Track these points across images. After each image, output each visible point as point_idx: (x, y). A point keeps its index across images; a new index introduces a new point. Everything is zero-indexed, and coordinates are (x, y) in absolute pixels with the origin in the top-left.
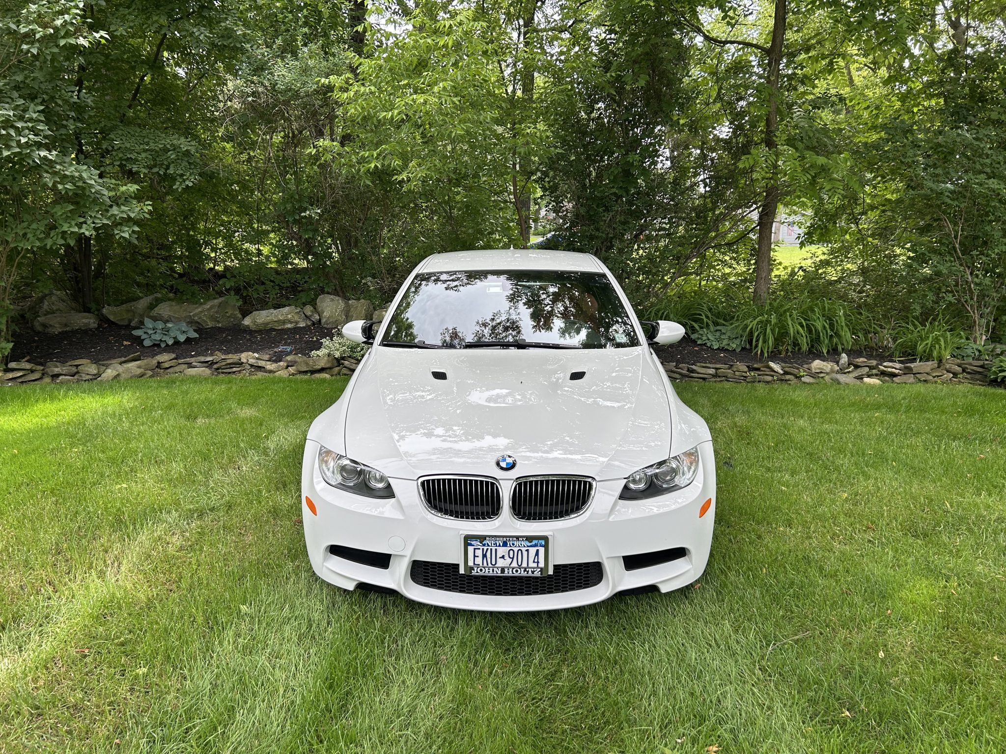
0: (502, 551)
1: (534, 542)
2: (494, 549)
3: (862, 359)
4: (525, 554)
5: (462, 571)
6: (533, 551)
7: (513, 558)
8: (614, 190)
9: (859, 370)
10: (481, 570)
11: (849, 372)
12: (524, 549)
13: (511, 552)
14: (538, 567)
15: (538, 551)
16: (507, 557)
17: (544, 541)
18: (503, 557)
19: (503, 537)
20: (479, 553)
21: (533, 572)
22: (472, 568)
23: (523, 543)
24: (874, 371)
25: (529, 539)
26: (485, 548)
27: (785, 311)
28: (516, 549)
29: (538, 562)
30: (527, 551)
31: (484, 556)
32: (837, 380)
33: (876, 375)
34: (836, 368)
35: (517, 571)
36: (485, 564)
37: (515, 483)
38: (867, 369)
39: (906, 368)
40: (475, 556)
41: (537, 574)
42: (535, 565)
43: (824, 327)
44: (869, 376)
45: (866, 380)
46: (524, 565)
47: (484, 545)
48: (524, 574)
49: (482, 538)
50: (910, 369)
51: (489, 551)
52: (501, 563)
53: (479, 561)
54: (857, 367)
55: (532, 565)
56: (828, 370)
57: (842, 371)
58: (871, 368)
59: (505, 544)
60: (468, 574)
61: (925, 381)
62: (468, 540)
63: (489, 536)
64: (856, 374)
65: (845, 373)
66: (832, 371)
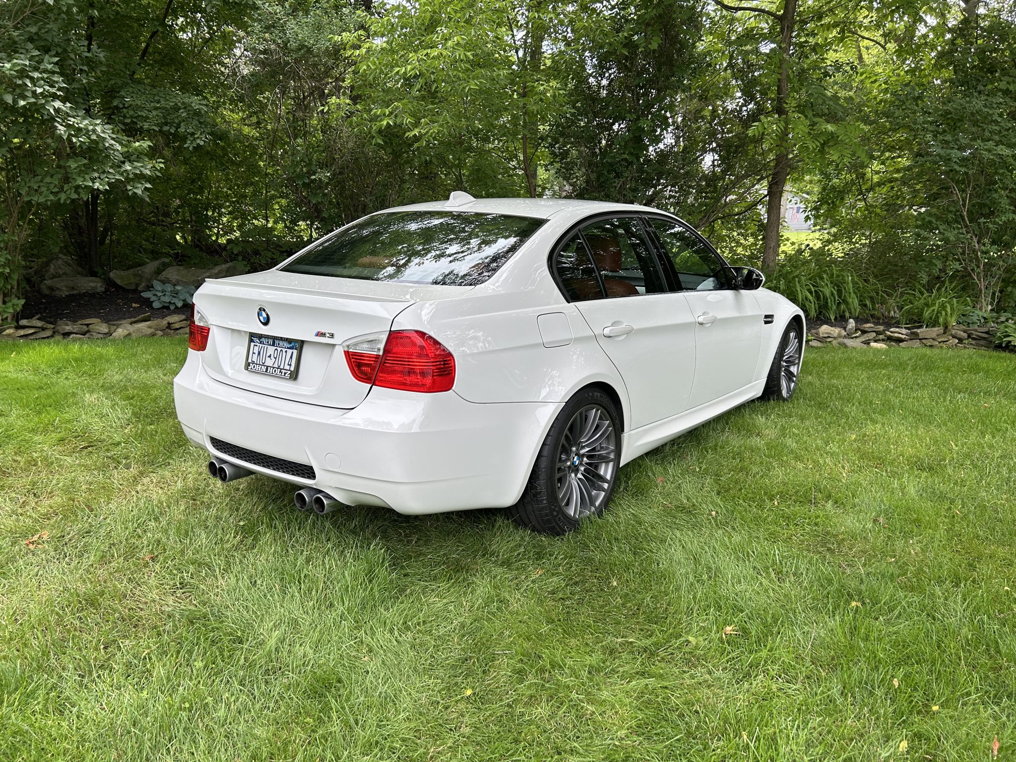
3: (868, 325)
8: (625, 156)
9: (866, 335)
11: (856, 337)
24: (881, 337)
27: (794, 277)
32: (844, 344)
33: (883, 340)
34: (844, 333)
38: (874, 334)
39: (912, 333)
43: (832, 294)
44: (876, 341)
45: (873, 344)
50: (916, 334)
54: (864, 332)
56: (835, 335)
57: (849, 336)
58: (878, 333)
61: (931, 346)
64: (863, 339)
65: (853, 338)
66: (840, 336)
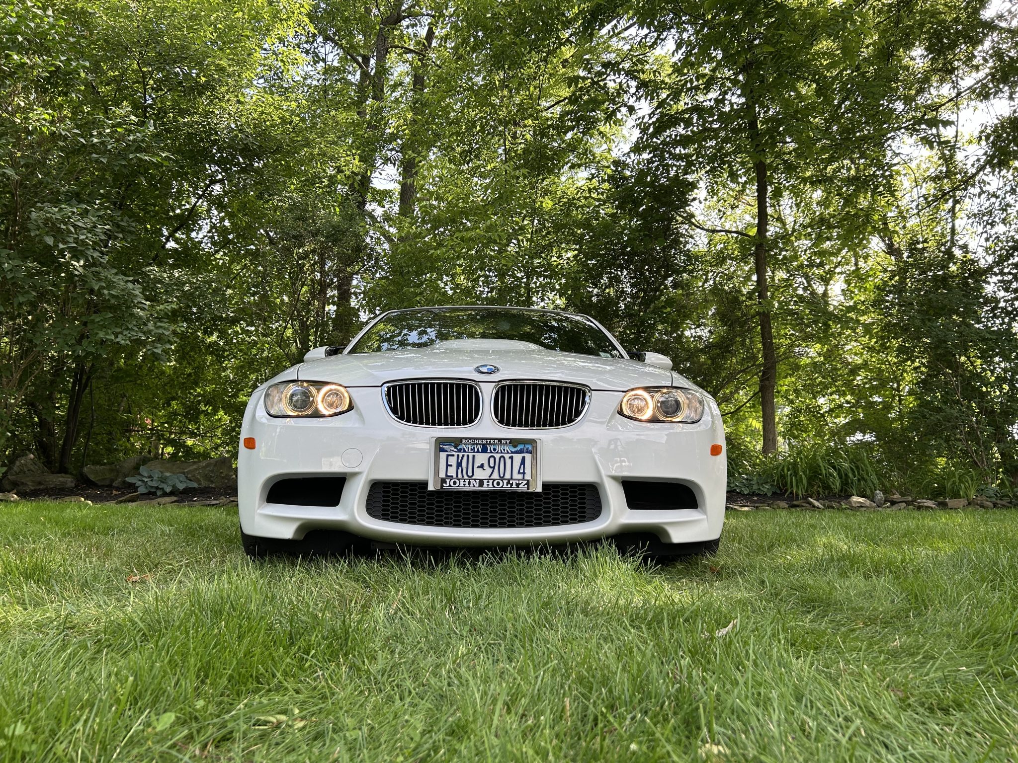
0: (481, 458)
1: (519, 448)
2: (471, 455)
4: (508, 462)
5: (431, 488)
6: (518, 458)
7: (494, 468)
10: (455, 483)
12: (507, 456)
13: (492, 460)
14: (523, 479)
15: (524, 458)
16: (486, 466)
17: (531, 446)
18: (482, 466)
19: (483, 439)
20: (453, 461)
21: (518, 485)
22: (443, 481)
23: (506, 448)
25: (514, 442)
26: (461, 454)
28: (497, 456)
29: (524, 473)
30: (511, 458)
31: (459, 465)
35: (498, 484)
36: (460, 476)
37: (496, 387)
40: (448, 465)
41: (523, 487)
42: (520, 477)
46: (508, 476)
47: (459, 451)
48: (507, 488)
49: (456, 442)
51: (465, 458)
52: (480, 474)
53: (452, 471)
55: (516, 476)
59: (484, 450)
60: (439, 488)
62: (441, 444)
63: (466, 439)
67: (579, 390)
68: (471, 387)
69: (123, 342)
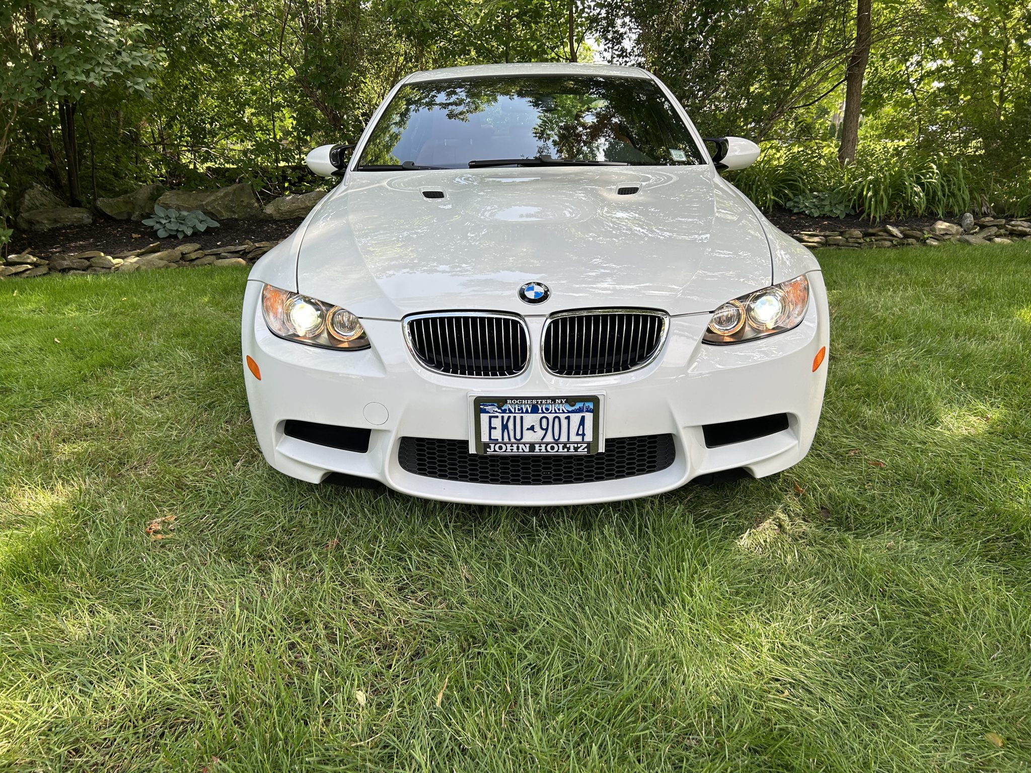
0: (531, 419)
1: (577, 406)
2: (518, 416)
3: (988, 219)
4: (564, 423)
5: (472, 450)
6: (576, 418)
7: (546, 430)
9: (986, 230)
10: (500, 448)
11: (975, 233)
12: (562, 416)
13: (544, 421)
14: (583, 442)
15: (583, 418)
16: (537, 428)
17: (592, 403)
18: (532, 428)
19: (532, 398)
20: (497, 423)
21: (576, 449)
22: (487, 446)
23: (561, 407)
24: (1002, 231)
25: (571, 400)
26: (506, 416)
28: (551, 417)
29: (583, 435)
30: (568, 418)
31: (505, 427)
33: (1006, 235)
34: (961, 230)
35: (552, 448)
36: (506, 439)
37: (549, 321)
38: (995, 229)
40: (491, 428)
41: (583, 451)
42: (579, 439)
44: (997, 236)
45: (998, 240)
46: (564, 439)
47: (504, 411)
48: (562, 451)
49: (500, 401)
51: (511, 420)
52: (529, 437)
53: (497, 434)
54: (983, 227)
55: (574, 438)
57: (966, 232)
58: (1000, 227)
59: (535, 410)
60: (481, 453)
62: (480, 404)
63: (512, 398)
64: (984, 234)
65: (973, 234)
66: (957, 233)
67: (653, 318)
68: (515, 323)
69: (97, 83)
